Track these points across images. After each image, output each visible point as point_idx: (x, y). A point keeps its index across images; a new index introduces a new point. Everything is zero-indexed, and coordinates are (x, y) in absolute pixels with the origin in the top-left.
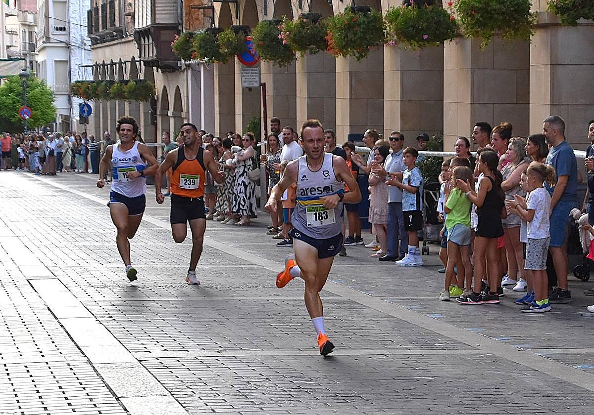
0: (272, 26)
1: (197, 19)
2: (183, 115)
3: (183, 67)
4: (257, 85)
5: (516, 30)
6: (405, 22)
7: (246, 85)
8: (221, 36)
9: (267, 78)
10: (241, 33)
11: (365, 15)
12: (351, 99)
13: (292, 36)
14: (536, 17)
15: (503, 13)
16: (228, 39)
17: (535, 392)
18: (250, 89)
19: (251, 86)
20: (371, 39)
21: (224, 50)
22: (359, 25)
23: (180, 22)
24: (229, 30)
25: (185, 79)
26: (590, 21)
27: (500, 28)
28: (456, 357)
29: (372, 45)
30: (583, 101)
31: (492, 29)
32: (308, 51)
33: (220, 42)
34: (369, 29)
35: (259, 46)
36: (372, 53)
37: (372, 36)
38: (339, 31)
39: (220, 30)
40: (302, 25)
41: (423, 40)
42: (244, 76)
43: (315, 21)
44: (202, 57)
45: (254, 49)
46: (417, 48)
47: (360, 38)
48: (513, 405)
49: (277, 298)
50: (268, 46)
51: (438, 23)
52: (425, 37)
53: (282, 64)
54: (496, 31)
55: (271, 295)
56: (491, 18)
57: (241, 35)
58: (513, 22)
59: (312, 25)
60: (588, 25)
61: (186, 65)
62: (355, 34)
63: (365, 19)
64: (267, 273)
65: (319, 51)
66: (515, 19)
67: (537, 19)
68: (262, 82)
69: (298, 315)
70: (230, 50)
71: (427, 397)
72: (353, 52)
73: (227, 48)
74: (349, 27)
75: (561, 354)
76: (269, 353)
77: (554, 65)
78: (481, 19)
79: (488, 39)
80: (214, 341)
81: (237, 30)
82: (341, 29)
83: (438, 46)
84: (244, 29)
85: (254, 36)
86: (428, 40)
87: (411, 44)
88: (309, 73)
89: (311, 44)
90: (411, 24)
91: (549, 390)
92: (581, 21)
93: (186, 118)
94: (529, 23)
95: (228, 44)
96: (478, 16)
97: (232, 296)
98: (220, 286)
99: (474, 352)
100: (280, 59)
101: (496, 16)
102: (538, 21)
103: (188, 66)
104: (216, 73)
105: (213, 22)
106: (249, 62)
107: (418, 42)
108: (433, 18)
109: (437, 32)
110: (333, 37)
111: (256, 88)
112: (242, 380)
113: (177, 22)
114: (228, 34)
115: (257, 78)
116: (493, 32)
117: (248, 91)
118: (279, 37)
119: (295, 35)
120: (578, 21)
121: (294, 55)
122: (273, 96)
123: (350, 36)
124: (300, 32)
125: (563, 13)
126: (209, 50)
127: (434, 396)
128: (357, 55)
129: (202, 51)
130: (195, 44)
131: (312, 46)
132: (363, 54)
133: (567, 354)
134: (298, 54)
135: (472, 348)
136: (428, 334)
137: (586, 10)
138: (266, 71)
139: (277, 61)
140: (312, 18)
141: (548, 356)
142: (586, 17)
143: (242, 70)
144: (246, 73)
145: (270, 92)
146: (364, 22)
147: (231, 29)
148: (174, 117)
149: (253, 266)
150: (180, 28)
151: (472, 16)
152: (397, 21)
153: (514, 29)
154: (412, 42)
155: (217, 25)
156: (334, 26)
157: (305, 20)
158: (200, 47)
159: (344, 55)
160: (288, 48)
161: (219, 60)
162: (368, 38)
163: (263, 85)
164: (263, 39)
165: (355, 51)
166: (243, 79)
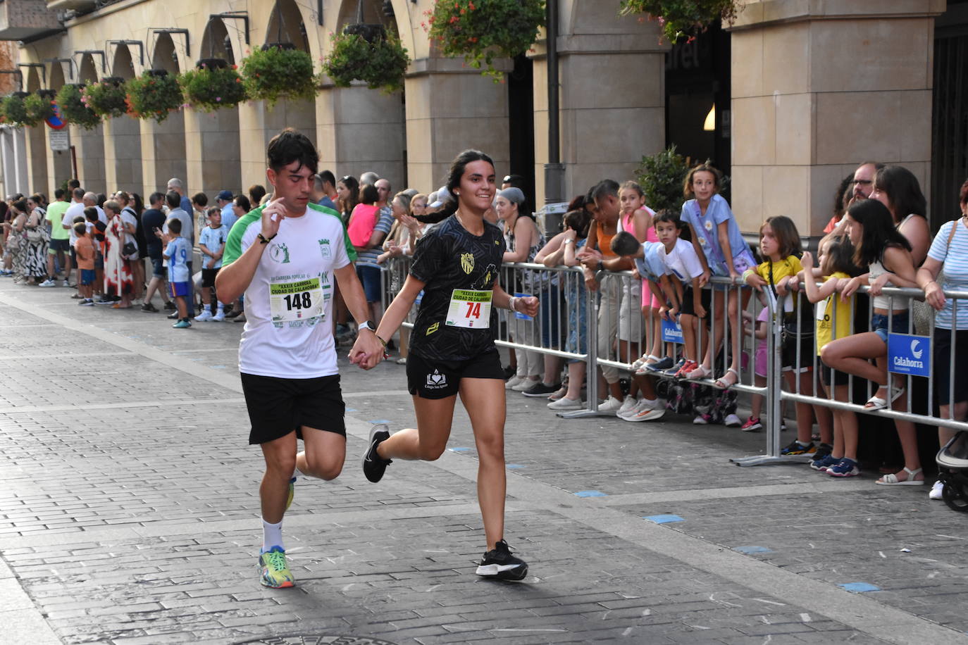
0: (76, 90)
1: (8, 83)
4: (66, 148)
5: (301, 92)
6: (199, 85)
7: (56, 148)
8: (28, 102)
9: (76, 142)
10: (47, 96)
11: (163, 79)
12: (156, 160)
13: (94, 99)
14: (318, 78)
15: (287, 76)
16: (35, 103)
18: (60, 152)
19: (59, 149)
20: (169, 102)
21: (31, 114)
22: (157, 88)
24: (37, 94)
26: (363, 82)
27: (285, 89)
29: (171, 107)
31: (278, 90)
32: (112, 114)
33: (27, 106)
34: (167, 91)
35: (64, 110)
36: (171, 114)
37: (170, 99)
39: (29, 94)
40: (104, 89)
41: (216, 102)
42: (54, 139)
43: (117, 85)
44: (11, 120)
45: (60, 113)
46: (211, 109)
47: (159, 101)
49: (67, 355)
50: (73, 110)
51: (231, 85)
52: (218, 99)
53: (88, 127)
54: (282, 92)
56: (276, 80)
57: (48, 99)
58: (297, 83)
59: (113, 88)
60: (361, 86)
62: (154, 97)
63: (163, 83)
65: (121, 114)
66: (298, 81)
67: (319, 81)
68: (72, 144)
70: (38, 114)
73: (34, 112)
74: (148, 90)
77: (338, 125)
78: (265, 81)
79: (275, 100)
81: (43, 94)
82: (139, 93)
83: (233, 107)
84: (51, 94)
85: (59, 100)
86: (222, 103)
87: (205, 106)
88: (116, 136)
90: (204, 86)
92: (355, 82)
93: (1, 182)
94: (313, 84)
95: (35, 108)
96: (262, 78)
100: (86, 123)
101: (280, 78)
102: (319, 83)
104: (27, 136)
105: (22, 87)
106: (58, 126)
107: (212, 104)
108: (226, 81)
109: (231, 94)
110: (131, 99)
111: (65, 151)
114: (35, 98)
115: (66, 142)
116: (279, 94)
117: (58, 153)
118: (82, 100)
119: (97, 99)
120: (351, 82)
121: (99, 118)
122: (83, 158)
123: (149, 99)
124: (102, 95)
125: (337, 75)
126: (17, 114)
128: (157, 117)
129: (11, 115)
130: (4, 108)
131: (114, 109)
132: (163, 117)
134: (104, 116)
137: (358, 72)
138: (75, 134)
139: (83, 124)
140: (115, 81)
142: (359, 78)
143: (51, 134)
144: (56, 137)
145: (79, 154)
146: (162, 85)
147: (39, 93)
151: (257, 78)
152: (191, 84)
153: (298, 90)
154: (207, 104)
155: (25, 90)
156: (133, 90)
157: (106, 84)
158: (8, 111)
159: (144, 117)
160: (91, 111)
161: (28, 124)
162: (167, 100)
163: (73, 148)
164: (68, 103)
165: (155, 113)
166: (53, 142)
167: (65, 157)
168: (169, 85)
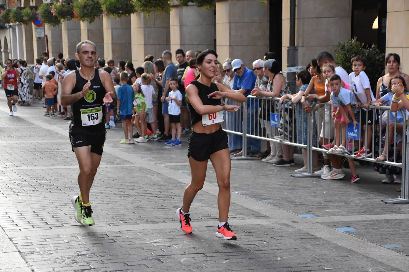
0: (48, 6)
1: (14, 2)
2: (9, 51)
3: (8, 27)
4: (43, 36)
5: (163, 8)
6: (111, 4)
7: (38, 36)
8: (24, 12)
9: (48, 33)
10: (34, 10)
11: (92, 1)
13: (57, 11)
14: (172, 1)
16: (27, 13)
17: (155, 184)
18: (40, 38)
19: (40, 36)
20: (96, 13)
21: (25, 18)
22: (90, 6)
23: (5, 3)
24: (28, 8)
25: (9, 33)
26: (194, 4)
27: (155, 7)
28: (122, 168)
29: (96, 16)
30: (195, 43)
31: (151, 8)
32: (66, 19)
33: (23, 14)
34: (94, 8)
35: (42, 16)
36: (97, 19)
37: (96, 11)
38: (80, 9)
39: (24, 8)
40: (63, 5)
41: (119, 13)
42: (36, 31)
43: (69, 4)
44: (15, 21)
46: (117, 17)
47: (91, 12)
48: (143, 190)
49: (43, 141)
50: (47, 16)
51: (127, 5)
52: (121, 12)
53: (54, 25)
54: (153, 9)
55: (40, 140)
56: (150, 2)
58: (161, 4)
59: (67, 6)
60: (194, 6)
61: (9, 26)
62: (88, 10)
63: (93, 3)
64: (42, 129)
65: (71, 19)
67: (173, 2)
68: (46, 34)
69: (51, 149)
70: (28, 18)
71: (102, 187)
72: (87, 19)
73: (27, 17)
74: (85, 7)
75: (174, 166)
76: (30, 168)
77: (181, 25)
78: (145, 3)
79: (149, 13)
80: (4, 162)
81: (32, 8)
82: (80, 8)
83: (127, 16)
84: (36, 8)
85: (40, 11)
86: (122, 14)
87: (114, 15)
88: (69, 30)
89: (67, 15)
90: (113, 5)
91: (162, 183)
93: (10, 53)
94: (168, 5)
95: (28, 15)
96: (143, 1)
97: (20, 141)
98: (16, 136)
99: (132, 165)
100: (53, 23)
101: (152, 1)
102: (173, 4)
103: (10, 26)
104: (23, 30)
105: (21, 4)
106: (39, 25)
107: (117, 14)
108: (124, 2)
109: (126, 9)
110: (77, 11)
111: (42, 38)
112: (12, 181)
113: (3, 4)
114: (28, 10)
115: (43, 33)
116: (151, 9)
117: (39, 39)
118: (51, 12)
119: (59, 11)
120: (189, 4)
121: (60, 21)
122: (52, 41)
123: (85, 11)
124: (61, 9)
126: (18, 18)
127: (106, 187)
128: (89, 21)
129: (15, 19)
130: (11, 15)
131: (68, 16)
132: (92, 20)
133: (177, 165)
134: (62, 20)
135: (132, 163)
136: (112, 157)
138: (48, 29)
139: (52, 24)
140: (68, 2)
141: (167, 167)
142: (192, 2)
143: (35, 28)
144: (37, 30)
145: (50, 39)
146: (92, 4)
147: (29, 8)
148: (5, 52)
149: (35, 126)
150: (5, 7)
151: (140, 1)
152: (107, 4)
153: (161, 8)
154: (115, 14)
155: (22, 6)
156: (78, 7)
157: (64, 3)
158: (14, 17)
159: (83, 21)
160: (56, 17)
161: (24, 23)
162: (94, 12)
163: (47, 36)
164: (44, 13)
165: (88, 19)
166: (36, 33)
167: (43, 41)
168: (96, 4)
